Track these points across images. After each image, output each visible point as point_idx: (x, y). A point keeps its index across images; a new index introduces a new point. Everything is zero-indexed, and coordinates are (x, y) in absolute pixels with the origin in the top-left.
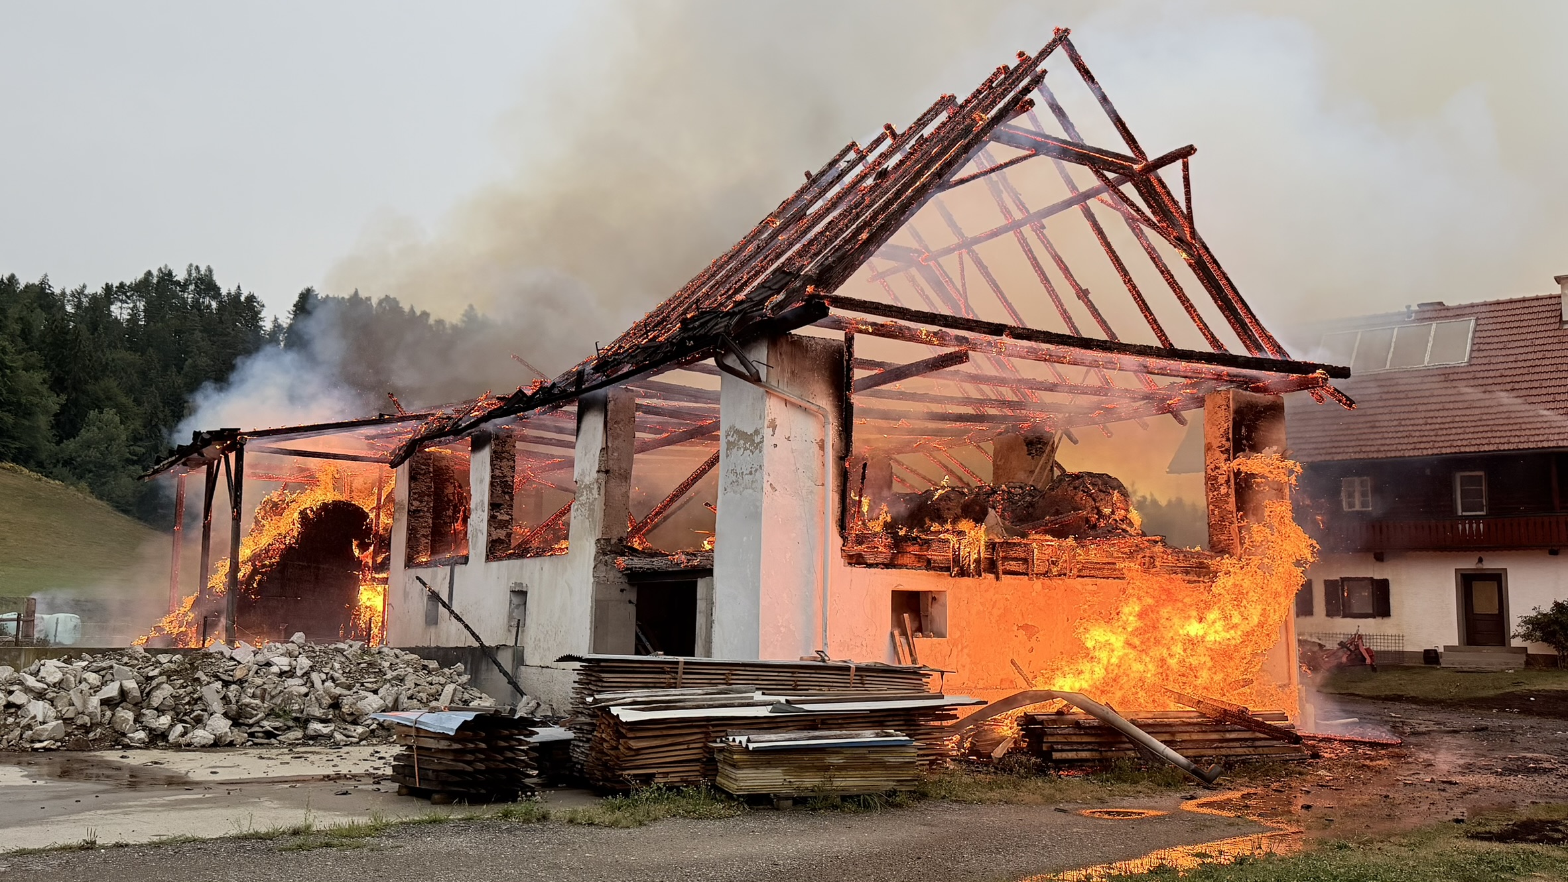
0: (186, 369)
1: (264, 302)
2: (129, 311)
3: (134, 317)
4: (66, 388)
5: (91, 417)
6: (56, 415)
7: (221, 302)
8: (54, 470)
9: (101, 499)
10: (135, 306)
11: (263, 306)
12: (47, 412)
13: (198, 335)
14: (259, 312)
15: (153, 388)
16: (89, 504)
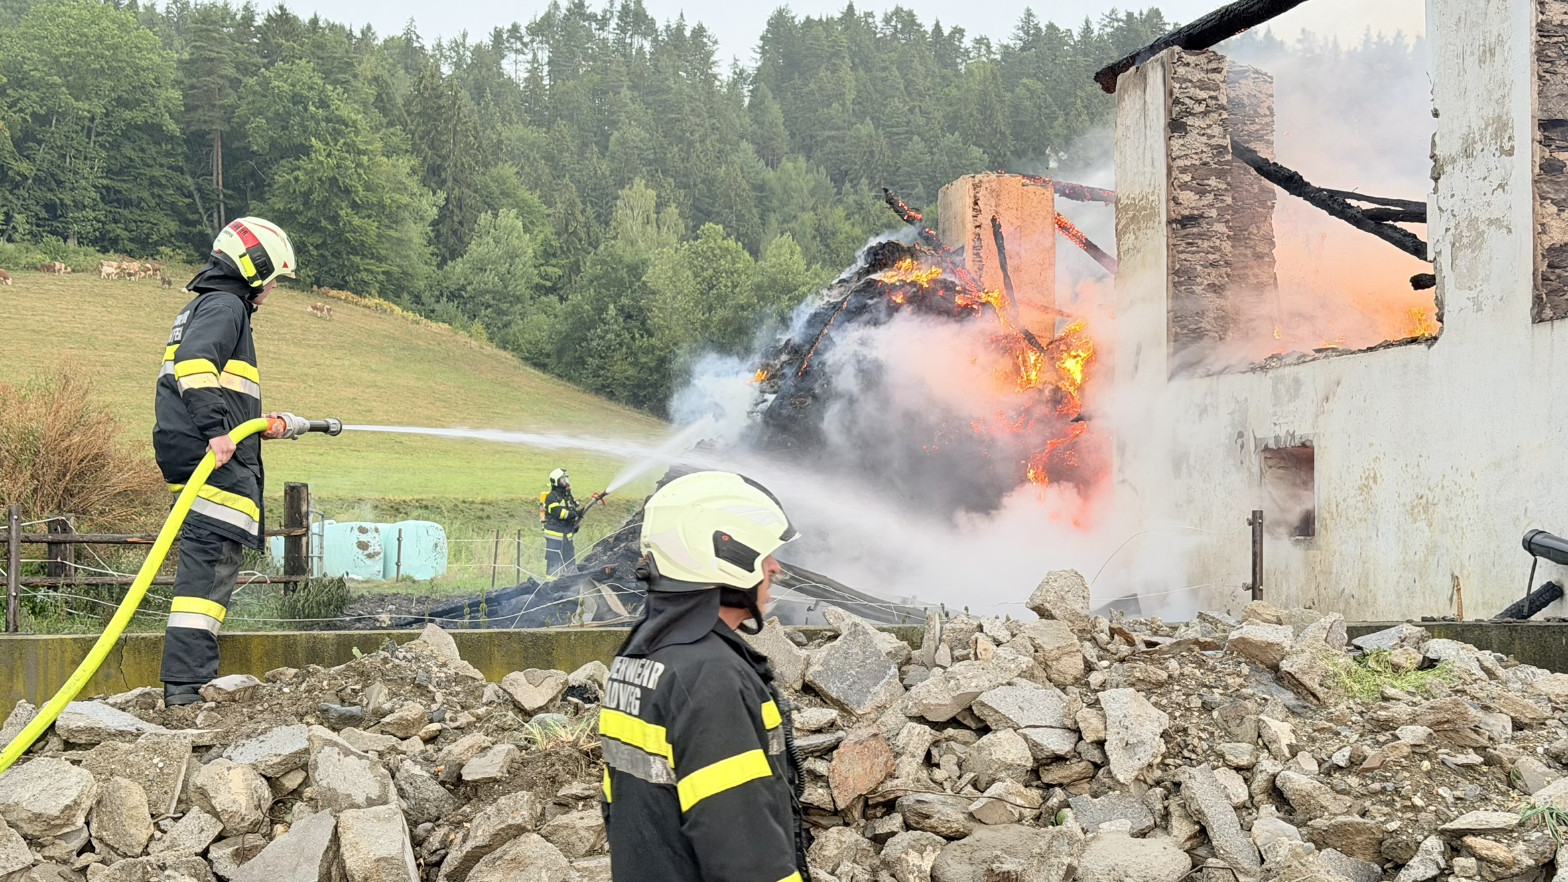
0: (612, 146)
1: (718, 37)
2: (529, 66)
3: (534, 77)
4: (444, 182)
5: (482, 222)
6: (434, 223)
7: (655, 40)
8: (437, 307)
9: (505, 348)
10: (535, 59)
11: (715, 42)
12: (422, 219)
13: (626, 93)
14: (711, 53)
15: (567, 180)
16: (488, 356)
